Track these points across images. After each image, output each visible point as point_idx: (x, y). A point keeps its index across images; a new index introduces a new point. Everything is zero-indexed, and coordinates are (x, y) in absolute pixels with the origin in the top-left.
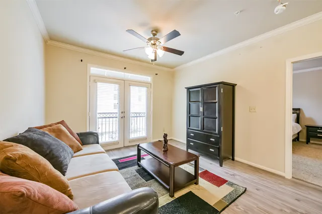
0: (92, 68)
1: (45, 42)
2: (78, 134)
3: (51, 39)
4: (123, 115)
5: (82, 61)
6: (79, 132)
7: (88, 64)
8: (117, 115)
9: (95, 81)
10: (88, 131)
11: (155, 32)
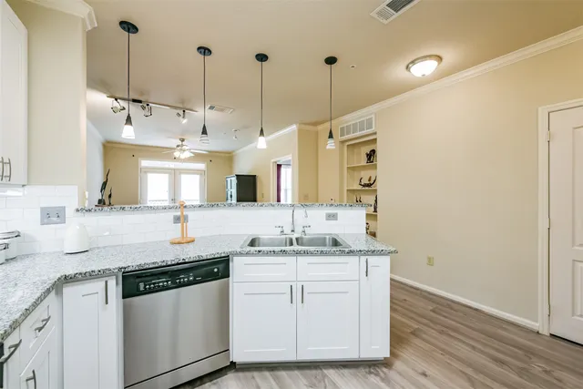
0: (142, 161)
4: (173, 202)
5: (133, 156)
7: (139, 159)
8: (168, 202)
9: (146, 173)
11: (183, 140)
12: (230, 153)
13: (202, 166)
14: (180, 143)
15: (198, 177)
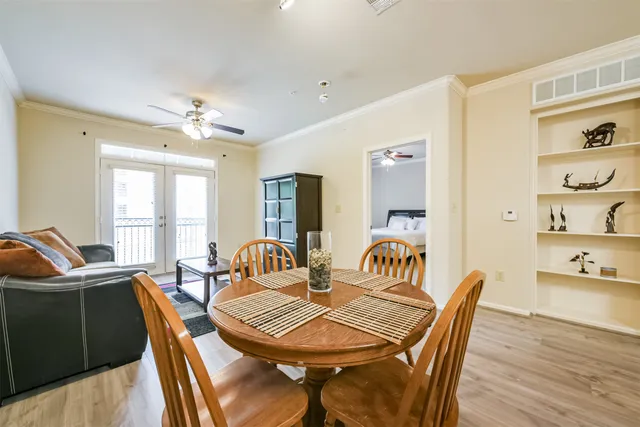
0: (103, 146)
1: (18, 104)
2: (79, 247)
3: (29, 99)
4: (162, 222)
5: (84, 133)
6: (80, 245)
7: (97, 140)
8: (152, 222)
9: (110, 167)
10: (98, 243)
11: (198, 103)
12: (252, 146)
13: (209, 163)
14: (194, 108)
15: (203, 180)
